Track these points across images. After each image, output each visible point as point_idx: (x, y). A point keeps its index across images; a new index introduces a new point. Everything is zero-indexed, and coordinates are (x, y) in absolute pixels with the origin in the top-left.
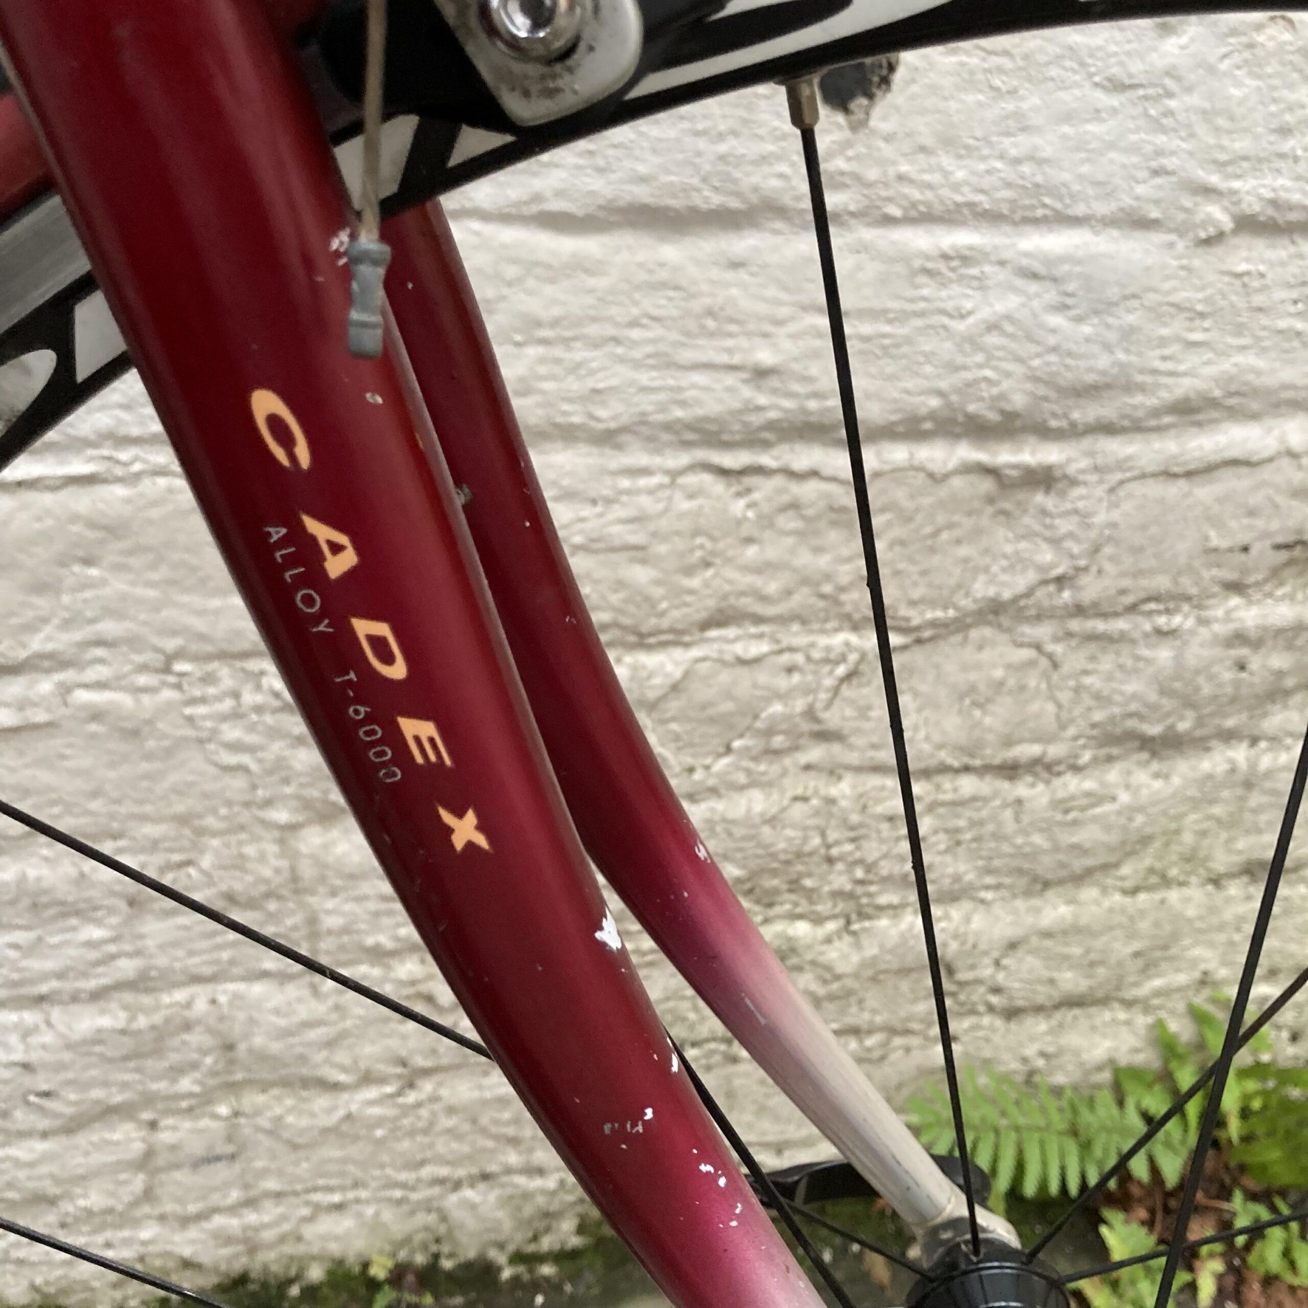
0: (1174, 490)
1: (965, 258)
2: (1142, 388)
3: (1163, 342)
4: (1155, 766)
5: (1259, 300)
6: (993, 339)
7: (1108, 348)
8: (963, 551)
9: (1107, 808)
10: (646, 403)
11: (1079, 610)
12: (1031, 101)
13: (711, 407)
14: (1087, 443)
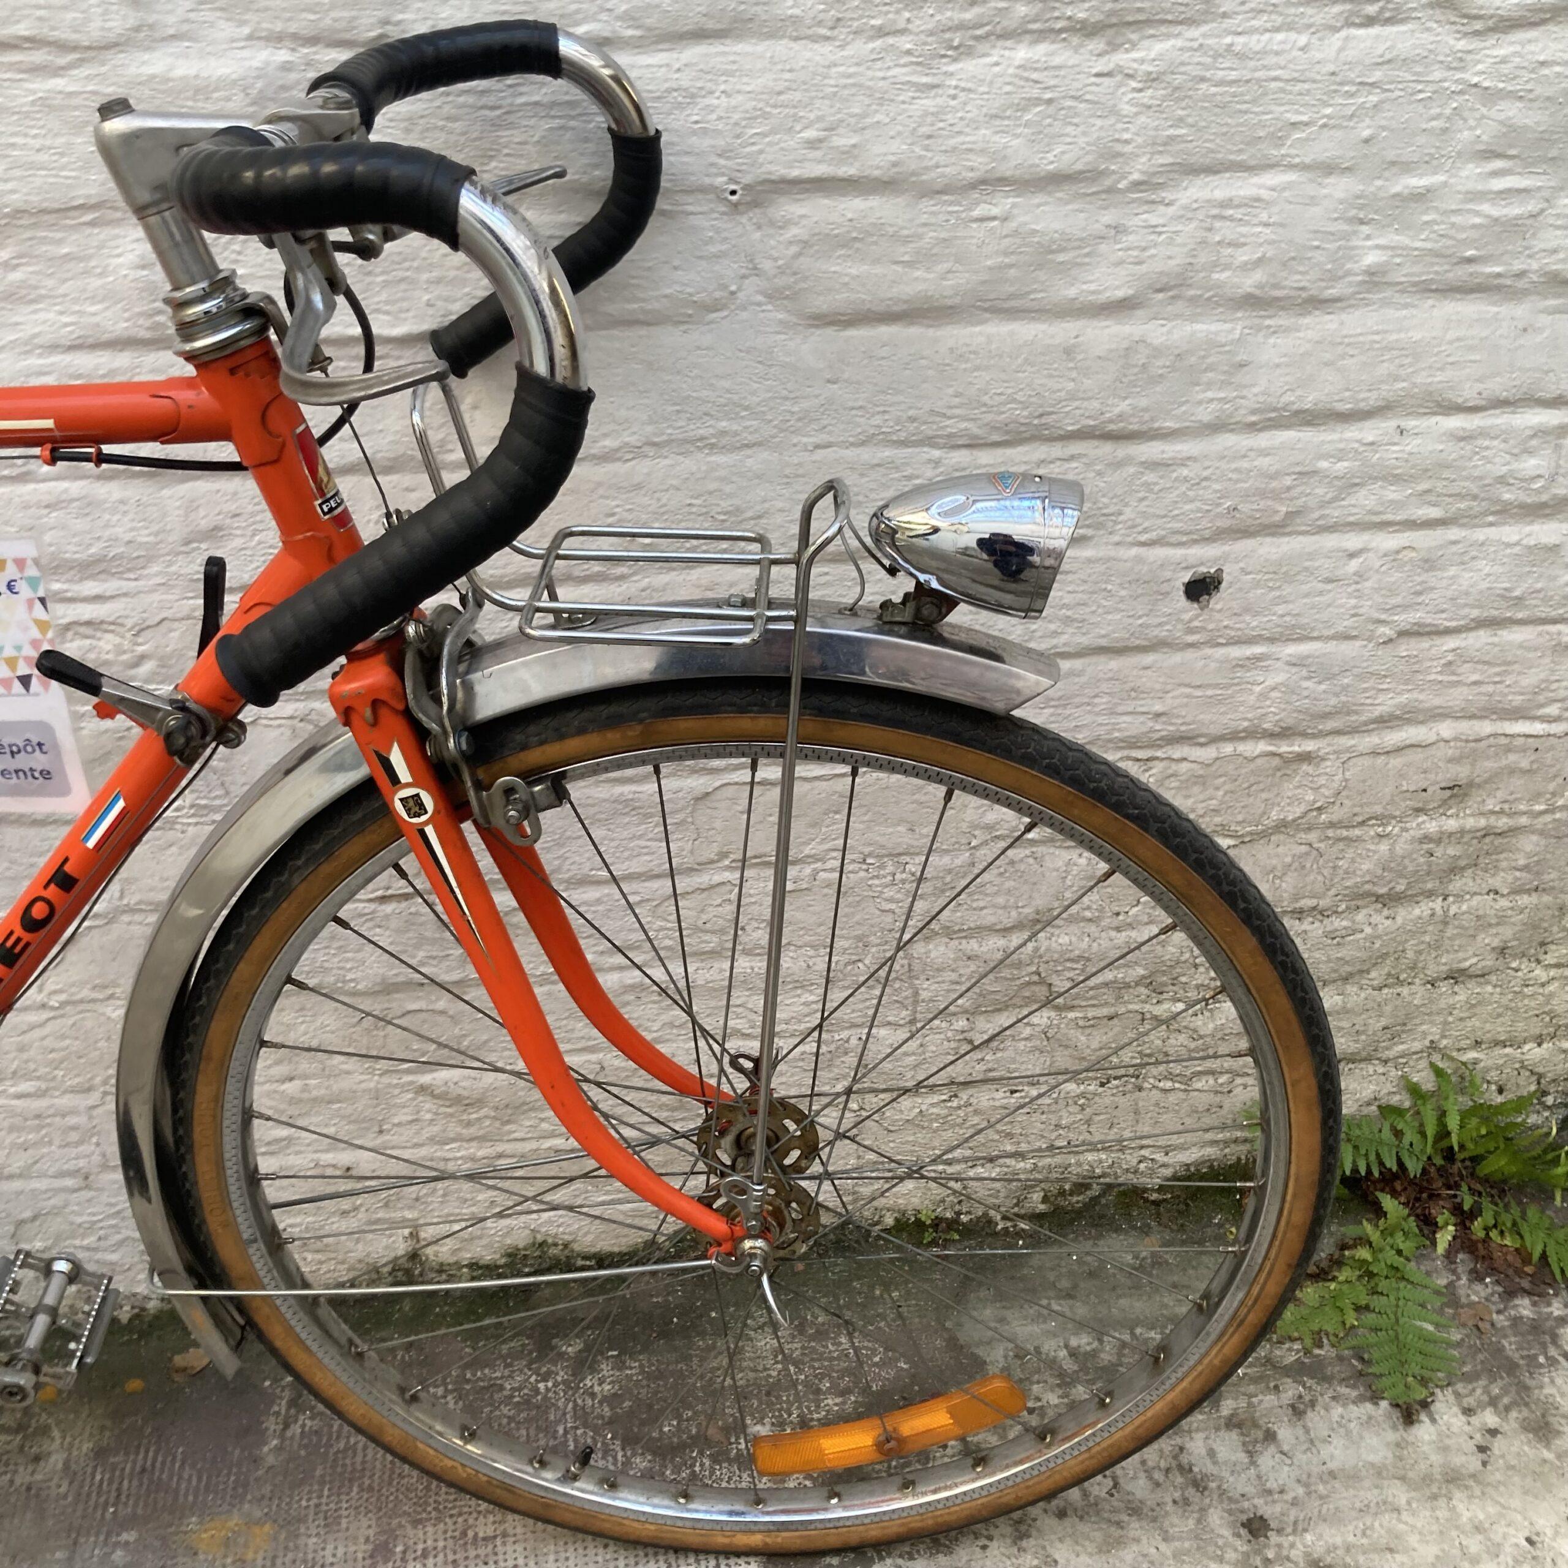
0: (1381, 760)
1: (1259, 658)
2: (1356, 712)
3: (1365, 690)
4: (1386, 912)
5: (1416, 667)
6: (1274, 694)
7: (1336, 695)
8: (1264, 795)
9: (1359, 936)
10: (1101, 731)
11: (1332, 825)
12: (1287, 590)
13: (1133, 732)
14: (1329, 739)
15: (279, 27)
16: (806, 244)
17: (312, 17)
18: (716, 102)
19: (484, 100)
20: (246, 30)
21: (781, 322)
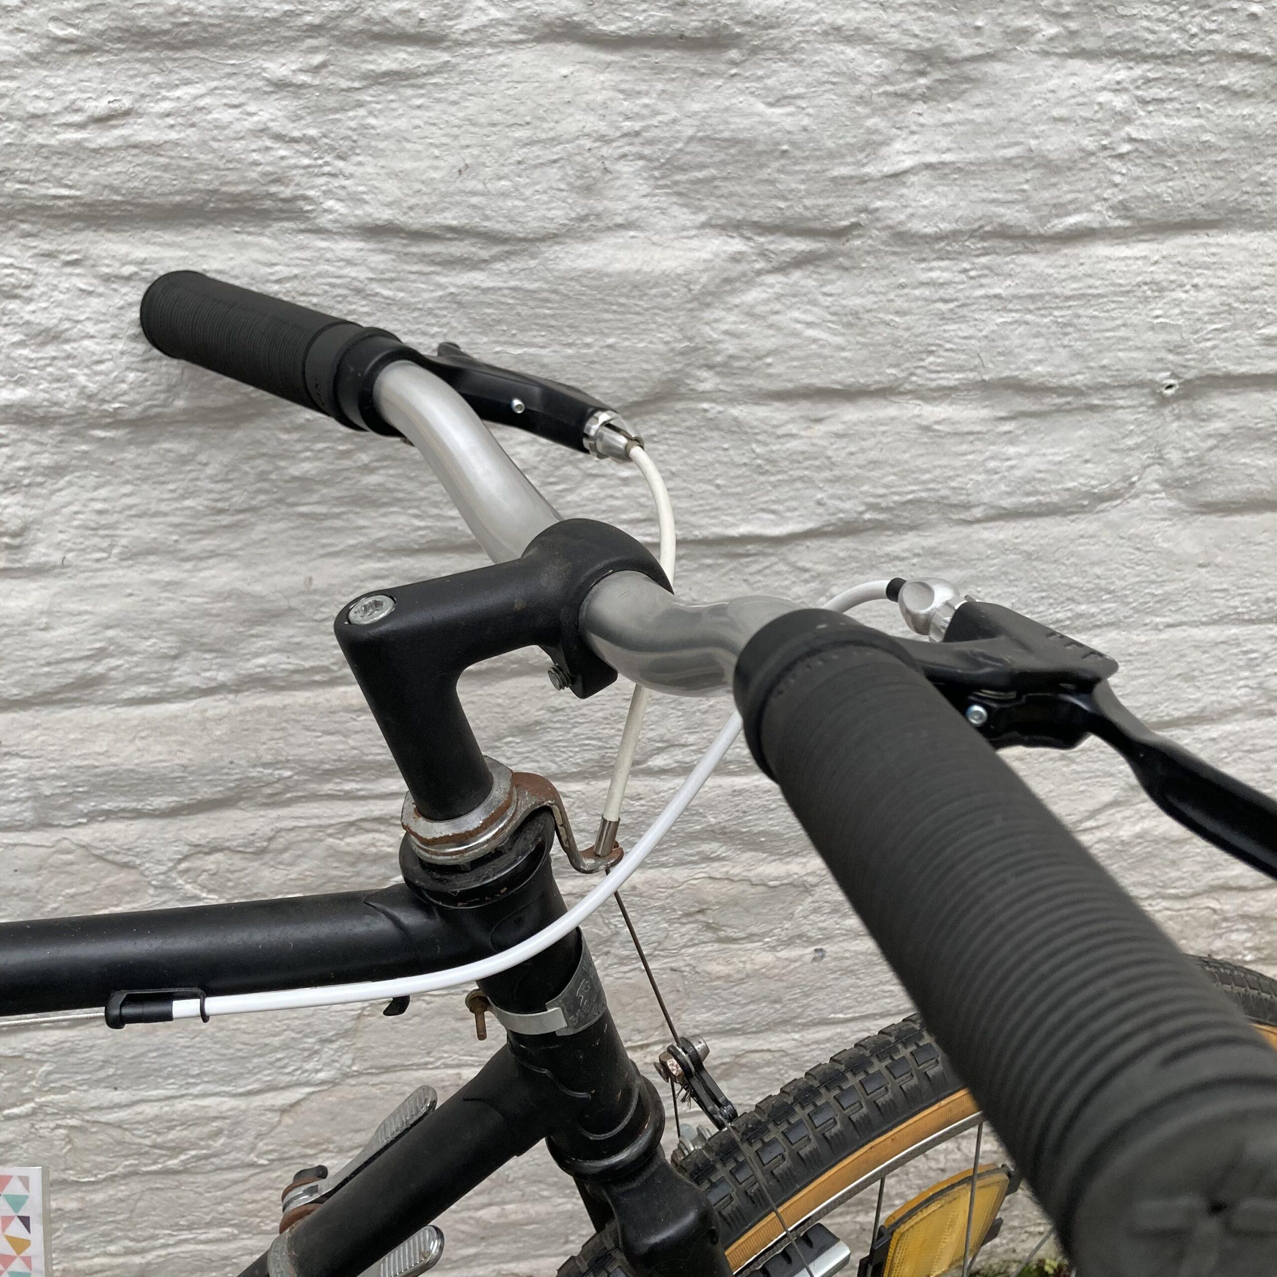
15: (740, 214)
16: (1225, 437)
17: (782, 204)
18: (1183, 296)
19: (941, 293)
20: (702, 218)
21: (1170, 509)
